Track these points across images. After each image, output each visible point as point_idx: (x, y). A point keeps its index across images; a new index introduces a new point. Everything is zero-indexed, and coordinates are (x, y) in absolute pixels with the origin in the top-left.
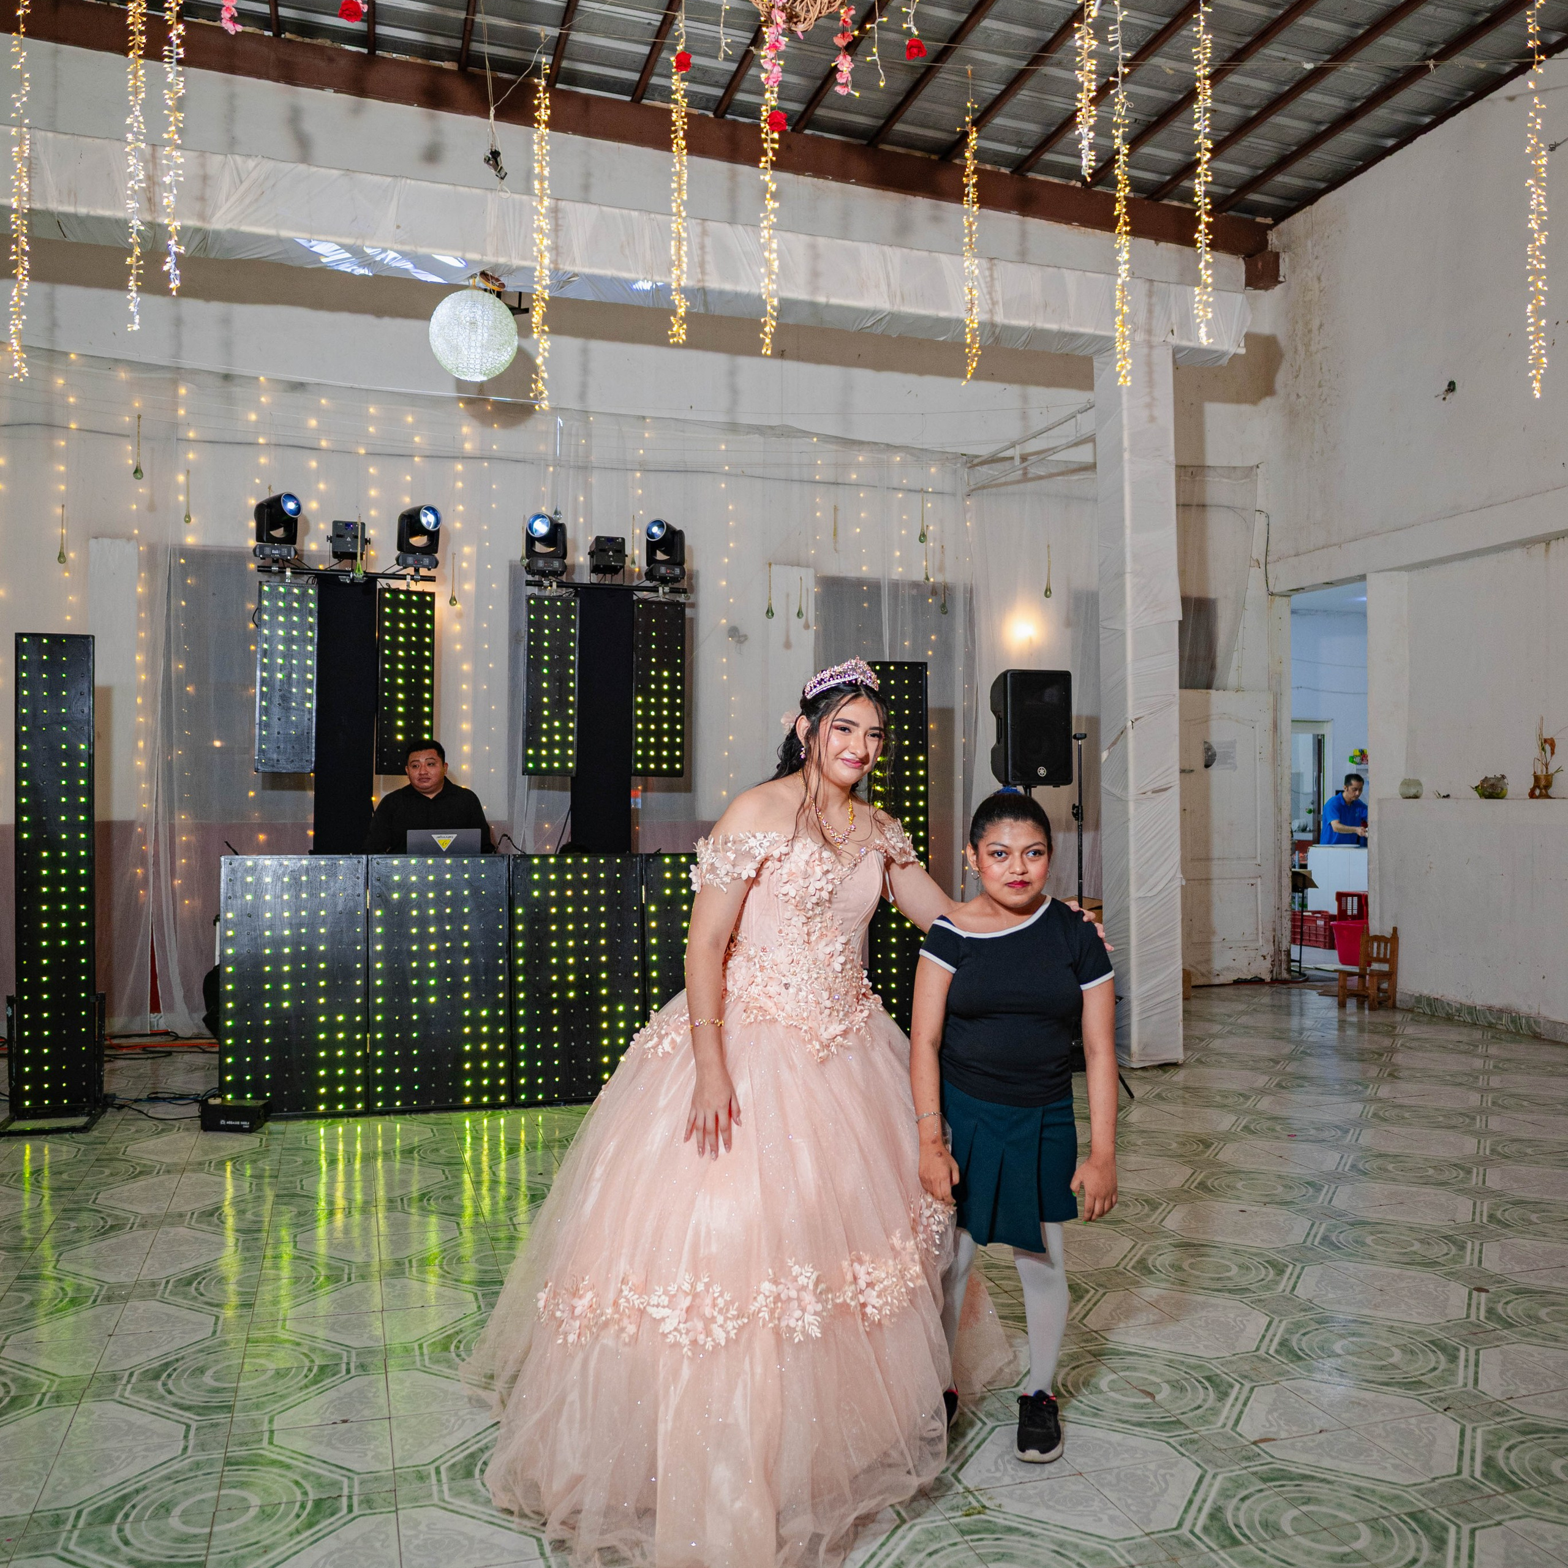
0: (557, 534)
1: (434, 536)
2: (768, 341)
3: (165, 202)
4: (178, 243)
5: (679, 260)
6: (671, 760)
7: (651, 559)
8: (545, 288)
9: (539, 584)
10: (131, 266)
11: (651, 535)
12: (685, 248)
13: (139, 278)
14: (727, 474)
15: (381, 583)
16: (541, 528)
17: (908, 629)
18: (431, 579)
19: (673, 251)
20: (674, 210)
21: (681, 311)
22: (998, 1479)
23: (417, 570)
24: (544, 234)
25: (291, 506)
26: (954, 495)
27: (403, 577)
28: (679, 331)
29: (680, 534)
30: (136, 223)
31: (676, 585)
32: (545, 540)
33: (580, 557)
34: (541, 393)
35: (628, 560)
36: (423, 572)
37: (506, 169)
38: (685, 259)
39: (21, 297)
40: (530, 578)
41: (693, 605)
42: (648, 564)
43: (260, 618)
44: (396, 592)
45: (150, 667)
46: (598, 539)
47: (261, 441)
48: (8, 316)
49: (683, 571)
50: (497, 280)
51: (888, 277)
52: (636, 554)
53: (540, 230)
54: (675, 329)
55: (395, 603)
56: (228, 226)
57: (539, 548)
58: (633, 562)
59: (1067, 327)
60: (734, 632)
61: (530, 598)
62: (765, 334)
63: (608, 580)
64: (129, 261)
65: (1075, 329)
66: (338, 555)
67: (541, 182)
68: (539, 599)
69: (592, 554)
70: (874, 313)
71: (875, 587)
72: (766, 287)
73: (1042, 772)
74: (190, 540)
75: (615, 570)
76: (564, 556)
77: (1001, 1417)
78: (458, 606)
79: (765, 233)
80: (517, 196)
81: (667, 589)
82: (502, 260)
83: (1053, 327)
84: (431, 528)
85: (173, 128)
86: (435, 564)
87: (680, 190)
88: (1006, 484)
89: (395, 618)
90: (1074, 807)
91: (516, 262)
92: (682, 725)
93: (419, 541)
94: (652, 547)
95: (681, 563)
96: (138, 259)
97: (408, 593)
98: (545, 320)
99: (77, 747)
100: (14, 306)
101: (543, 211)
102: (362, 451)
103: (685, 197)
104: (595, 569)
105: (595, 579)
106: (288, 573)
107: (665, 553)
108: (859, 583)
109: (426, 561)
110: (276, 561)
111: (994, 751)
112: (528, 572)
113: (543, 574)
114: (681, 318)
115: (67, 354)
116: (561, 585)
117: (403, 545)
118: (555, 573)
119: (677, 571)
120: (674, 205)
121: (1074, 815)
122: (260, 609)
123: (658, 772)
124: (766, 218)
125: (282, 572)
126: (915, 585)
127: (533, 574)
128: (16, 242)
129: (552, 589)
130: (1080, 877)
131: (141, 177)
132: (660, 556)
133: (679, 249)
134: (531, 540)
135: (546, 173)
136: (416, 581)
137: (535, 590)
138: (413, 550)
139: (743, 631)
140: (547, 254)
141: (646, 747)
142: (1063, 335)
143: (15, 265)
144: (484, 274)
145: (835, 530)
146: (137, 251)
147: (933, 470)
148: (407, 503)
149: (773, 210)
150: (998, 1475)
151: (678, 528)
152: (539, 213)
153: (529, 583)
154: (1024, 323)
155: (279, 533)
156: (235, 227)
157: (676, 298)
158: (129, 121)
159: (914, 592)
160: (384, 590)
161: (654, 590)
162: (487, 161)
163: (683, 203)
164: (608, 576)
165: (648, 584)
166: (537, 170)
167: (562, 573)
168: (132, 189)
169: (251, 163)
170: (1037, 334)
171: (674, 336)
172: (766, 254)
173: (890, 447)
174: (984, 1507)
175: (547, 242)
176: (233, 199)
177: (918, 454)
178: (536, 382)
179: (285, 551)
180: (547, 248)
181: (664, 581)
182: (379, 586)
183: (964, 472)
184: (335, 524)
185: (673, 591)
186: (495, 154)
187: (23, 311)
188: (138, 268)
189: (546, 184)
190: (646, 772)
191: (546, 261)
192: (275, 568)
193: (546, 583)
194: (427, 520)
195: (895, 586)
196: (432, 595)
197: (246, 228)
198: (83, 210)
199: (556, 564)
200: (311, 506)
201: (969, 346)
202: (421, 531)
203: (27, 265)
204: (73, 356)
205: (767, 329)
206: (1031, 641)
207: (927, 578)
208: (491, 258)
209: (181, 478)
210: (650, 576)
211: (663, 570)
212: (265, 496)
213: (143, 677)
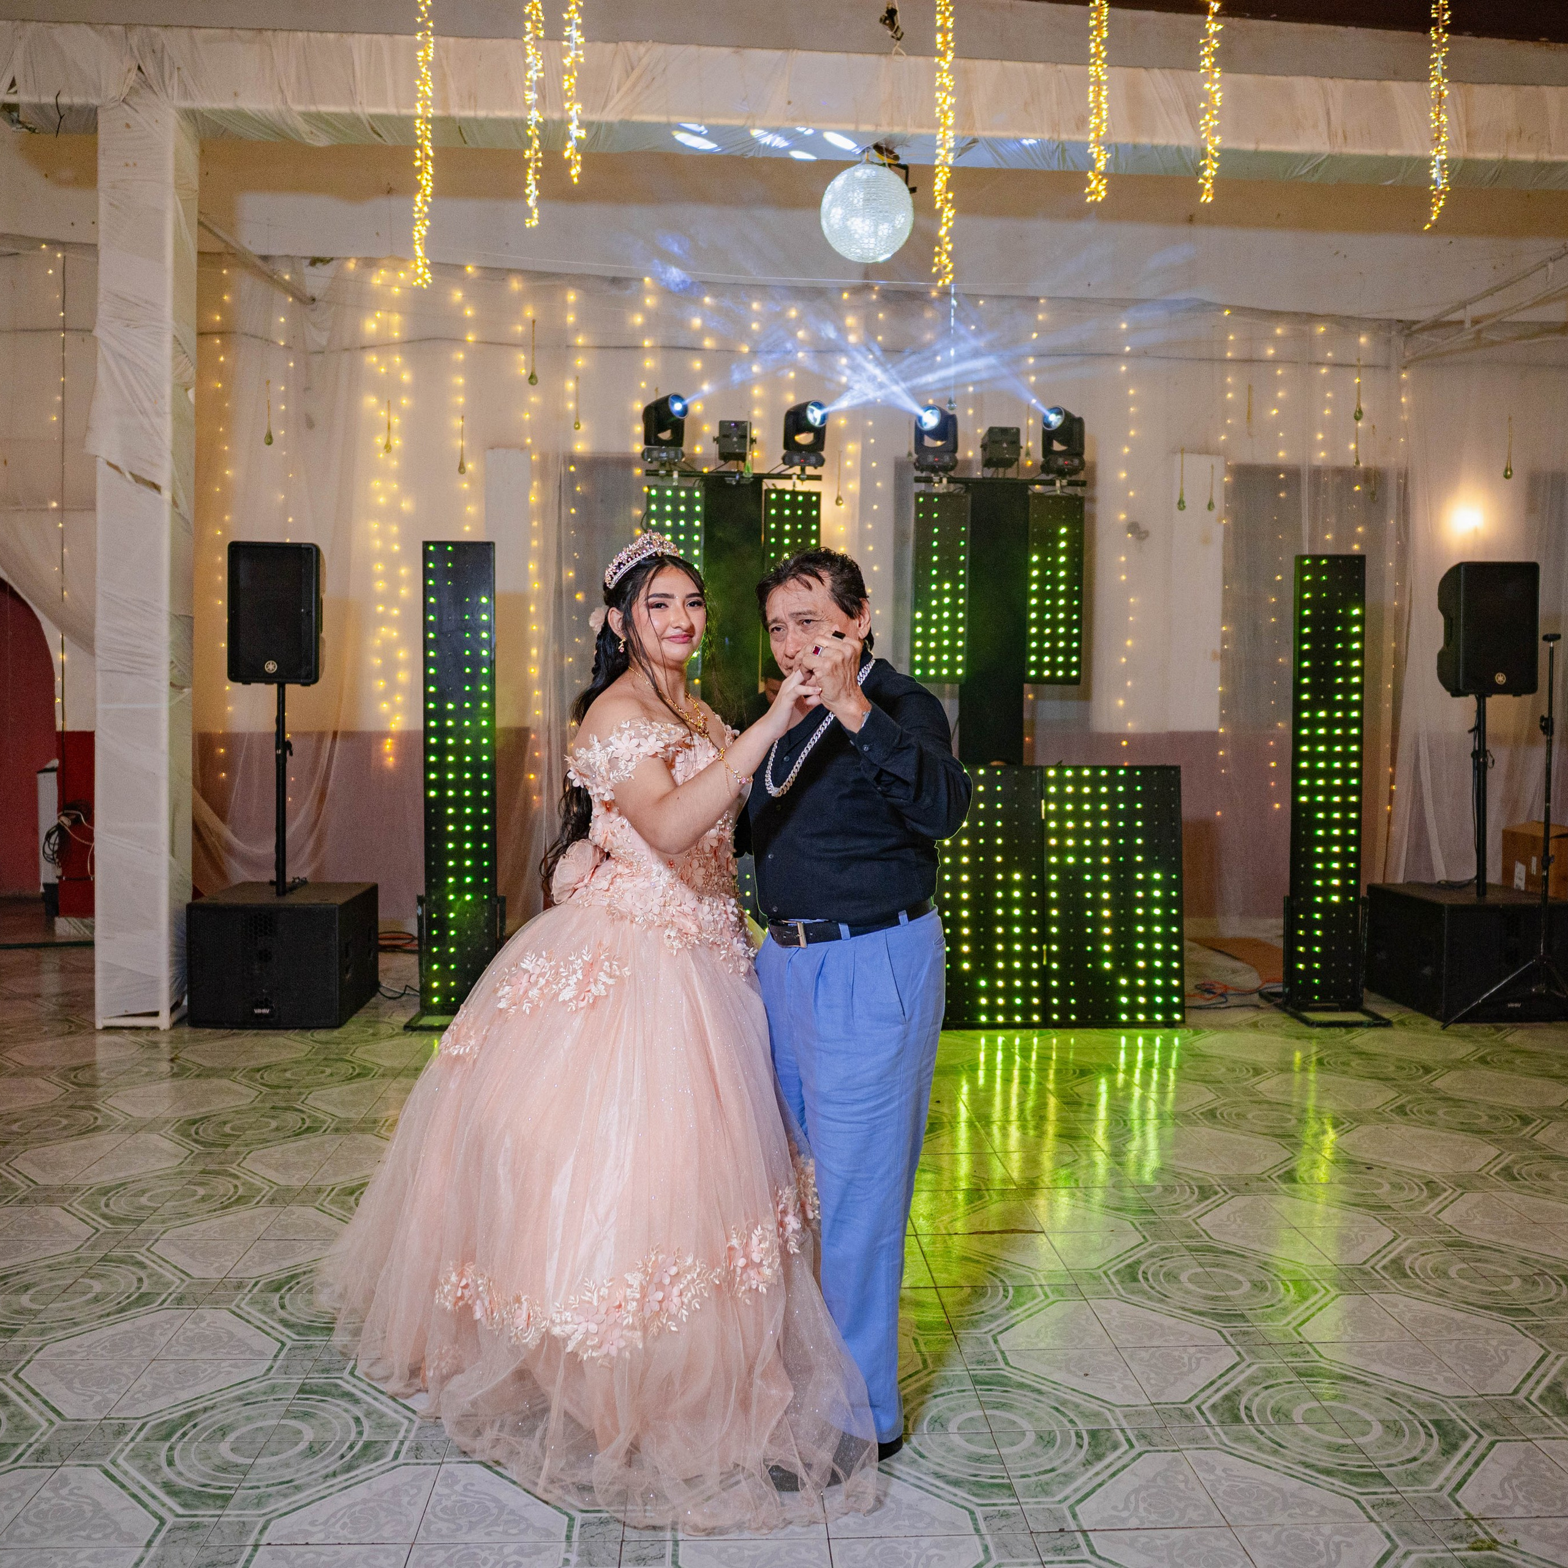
0: (948, 427)
1: (819, 433)
2: (1208, 186)
3: (566, 85)
4: (579, 127)
5: (1098, 107)
6: (1067, 666)
7: (1047, 449)
8: (950, 150)
9: (928, 480)
10: (529, 160)
11: (1047, 424)
12: (1104, 93)
13: (537, 171)
14: (1128, 356)
15: (767, 484)
16: (931, 420)
17: (1332, 520)
18: (818, 478)
19: (1091, 97)
20: (1093, 51)
21: (1101, 165)
22: (1508, 1509)
23: (803, 470)
24: (949, 93)
25: (677, 407)
26: (1387, 368)
27: (789, 477)
28: (1097, 190)
29: (1080, 421)
30: (535, 115)
31: (1074, 478)
32: (935, 433)
33: (970, 452)
34: (945, 267)
35: (1023, 452)
36: (809, 470)
37: (902, 29)
38: (1105, 106)
39: (425, 202)
40: (918, 474)
41: (1093, 500)
42: (1045, 455)
43: (648, 524)
44: (781, 493)
45: (543, 574)
46: (991, 430)
47: (647, 343)
48: (413, 222)
49: (1082, 462)
50: (891, 152)
51: (1328, 113)
52: (1031, 444)
53: (942, 88)
54: (1093, 185)
55: (780, 504)
56: (620, 117)
57: (929, 442)
58: (1028, 454)
59: (1546, 157)
60: (1133, 527)
61: (918, 495)
62: (1206, 179)
63: (1001, 473)
64: (528, 154)
65: (1556, 158)
66: (725, 456)
67: (945, 35)
68: (928, 496)
69: (984, 447)
70: (1311, 156)
71: (1294, 474)
72: (1206, 124)
73: (1500, 678)
74: (580, 447)
75: (1008, 463)
76: (955, 449)
77: (1501, 1430)
78: (843, 507)
79: (1207, 62)
80: (912, 59)
81: (1065, 482)
82: (897, 130)
83: (1530, 157)
84: (817, 424)
85: (573, 7)
86: (821, 462)
87: (1098, 27)
88: (1451, 352)
89: (780, 520)
90: (1543, 719)
91: (912, 130)
92: (1080, 628)
93: (803, 439)
94: (1049, 436)
95: (1080, 454)
96: (536, 152)
97: (794, 494)
98: (949, 186)
99: (478, 654)
100: (420, 211)
101: (946, 66)
102: (745, 349)
103: (1105, 35)
104: (988, 463)
105: (989, 473)
106: (676, 475)
107: (1062, 442)
108: (1275, 470)
109: (813, 459)
110: (663, 465)
111: (1441, 656)
112: (917, 468)
113: (934, 469)
114: (1100, 173)
115: (462, 267)
116: (951, 480)
117: (789, 443)
118: (946, 469)
119: (1076, 462)
120: (1092, 45)
121: (1542, 728)
122: (649, 514)
123: (1053, 680)
124: (1207, 44)
125: (669, 474)
126: (1340, 471)
127: (922, 471)
128: (421, 148)
129: (941, 486)
130: (1548, 799)
131: (540, 66)
132: (1057, 446)
133: (1098, 94)
134: (920, 434)
135: (950, 24)
136: (802, 480)
137: (922, 486)
138: (799, 448)
139: (1143, 529)
140: (951, 114)
141: (1040, 652)
142: (1540, 166)
143: (419, 170)
144: (878, 148)
145: (1249, 413)
146: (536, 144)
147: (1363, 340)
148: (791, 400)
149: (1216, 35)
150: (1507, 1502)
151: (1077, 415)
152: (940, 69)
153: (918, 480)
154: (1492, 155)
155: (666, 435)
156: (627, 118)
157: (1094, 150)
158: (527, 10)
159: (1338, 479)
160: (769, 492)
161: (1052, 483)
162: (883, 21)
163: (1103, 42)
164: (1001, 470)
165: (1044, 477)
166: (939, 24)
167: (952, 468)
168: (531, 80)
169: (642, 49)
170: (1507, 168)
171: (1091, 193)
172: (1207, 86)
173: (1313, 318)
174: (1495, 1541)
175: (951, 100)
176: (624, 89)
177: (1345, 323)
178: (939, 254)
179: (672, 454)
180: (951, 107)
181: (1061, 473)
182: (764, 487)
183: (1399, 342)
184: (722, 424)
185: (1070, 484)
186: (891, 13)
187: (427, 216)
188: (537, 160)
189: (950, 37)
190: (1039, 680)
191: (950, 122)
192: (662, 472)
193: (936, 479)
194: (814, 416)
195: (1317, 473)
196: (818, 495)
197: (637, 118)
198: (482, 114)
199: (947, 458)
200: (697, 408)
201: (1435, 182)
202: (809, 428)
203: (430, 170)
204: (469, 269)
205: (1207, 173)
206: (1476, 531)
207: (1358, 463)
208: (885, 130)
209: (570, 385)
210: (1045, 468)
211: (1061, 461)
212: (652, 399)
213: (536, 585)
